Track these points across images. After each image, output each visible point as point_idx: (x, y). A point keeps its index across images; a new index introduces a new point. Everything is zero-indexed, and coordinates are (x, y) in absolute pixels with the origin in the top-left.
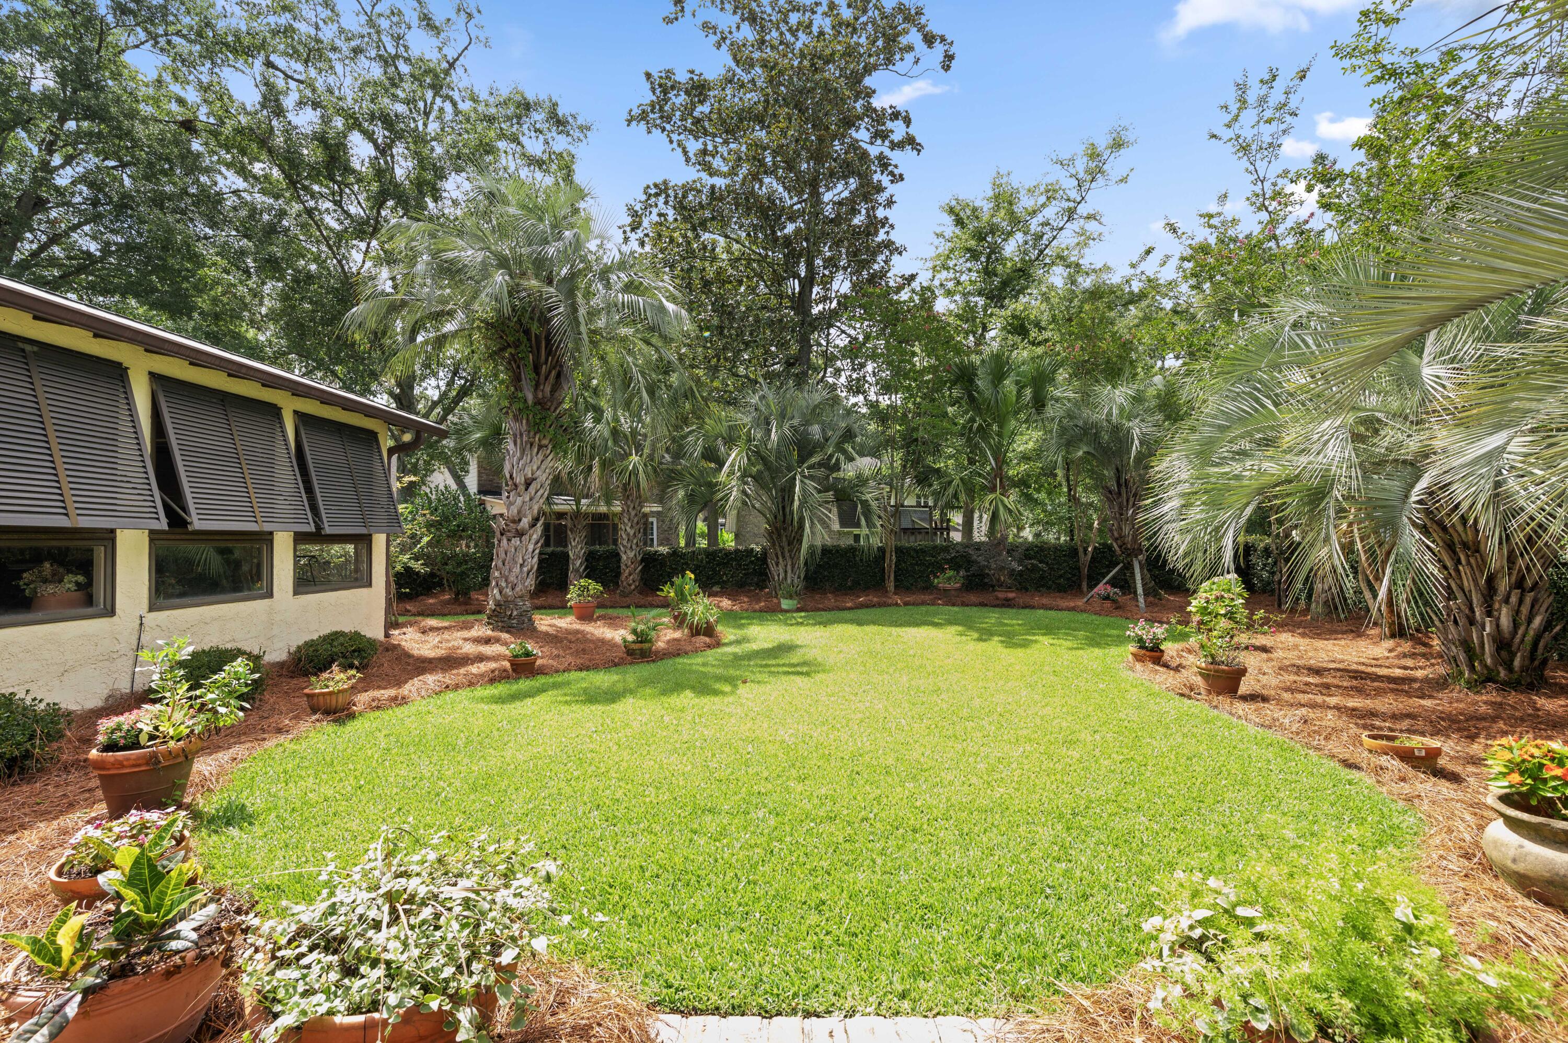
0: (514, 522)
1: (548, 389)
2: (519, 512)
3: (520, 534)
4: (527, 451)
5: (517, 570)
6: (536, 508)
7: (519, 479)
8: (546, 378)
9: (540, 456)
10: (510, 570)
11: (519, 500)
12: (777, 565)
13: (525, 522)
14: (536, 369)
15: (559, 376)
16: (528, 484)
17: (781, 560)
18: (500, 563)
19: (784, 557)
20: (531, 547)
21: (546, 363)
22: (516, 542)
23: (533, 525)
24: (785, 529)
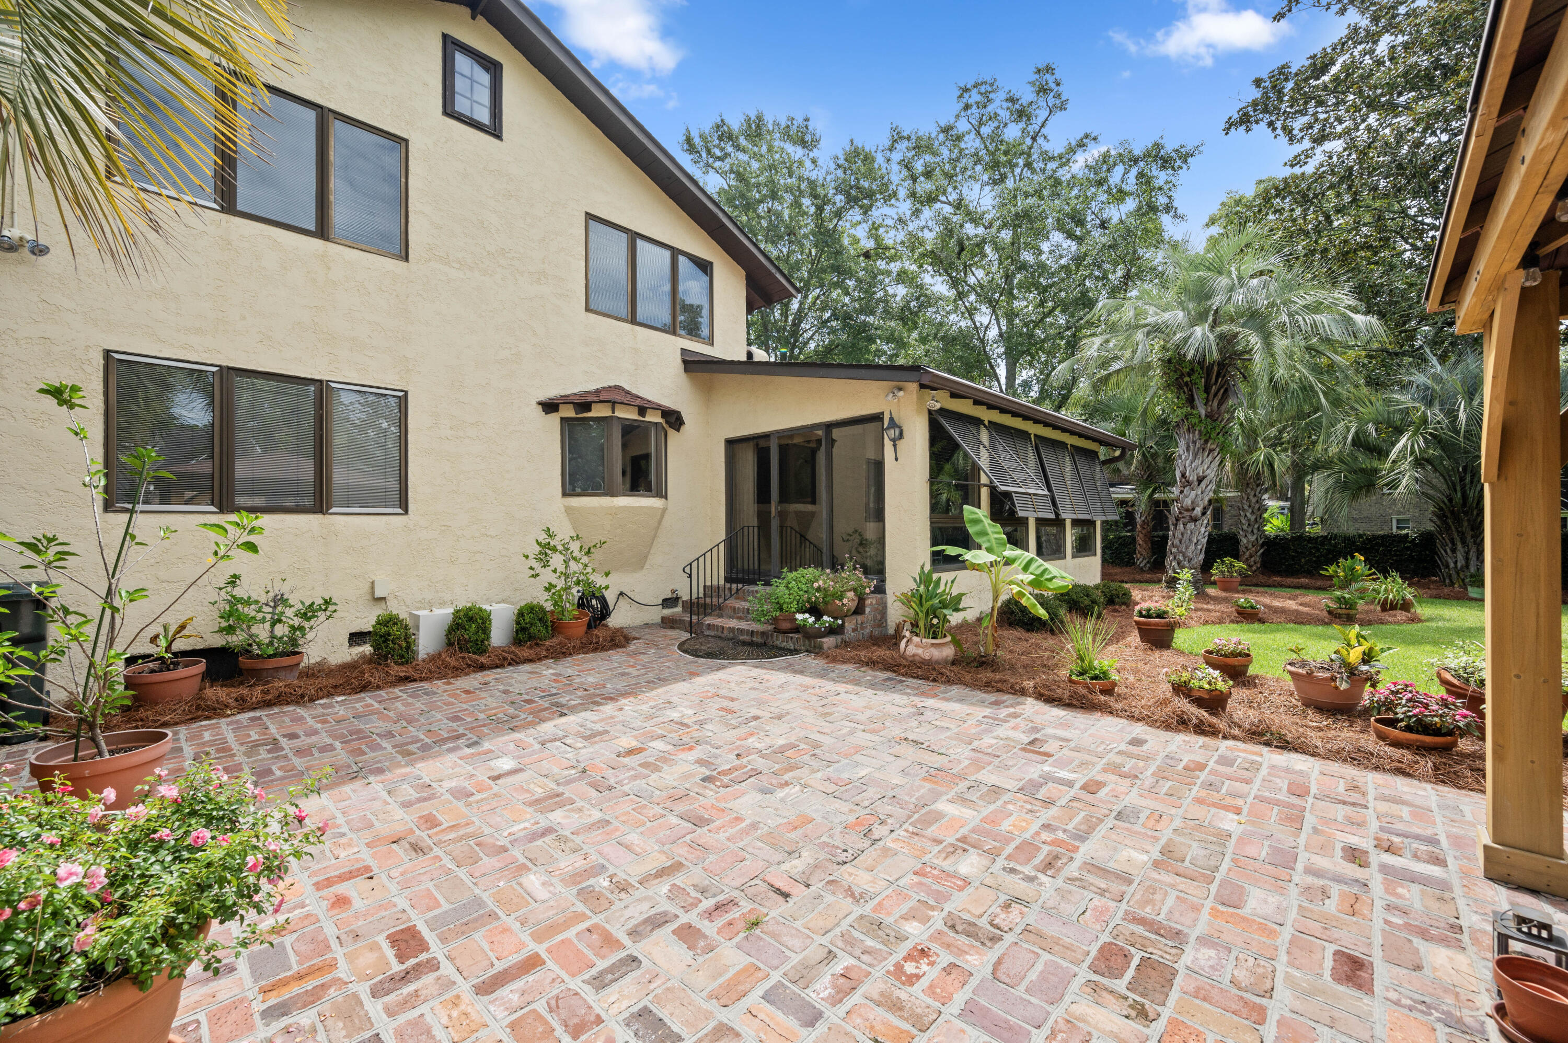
0: (1187, 510)
1: (1215, 403)
2: (1193, 503)
3: (1195, 520)
4: (1200, 455)
5: (1193, 547)
6: (1206, 499)
7: (1193, 477)
8: (1215, 395)
9: (1210, 458)
10: (1187, 548)
11: (1193, 494)
12: (1454, 551)
13: (1198, 511)
14: (1207, 390)
15: (1226, 391)
16: (1200, 480)
17: (1459, 546)
18: (1176, 542)
19: (1464, 542)
20: (1203, 530)
21: (1216, 383)
22: (1191, 526)
23: (1204, 514)
24: (1466, 513)
